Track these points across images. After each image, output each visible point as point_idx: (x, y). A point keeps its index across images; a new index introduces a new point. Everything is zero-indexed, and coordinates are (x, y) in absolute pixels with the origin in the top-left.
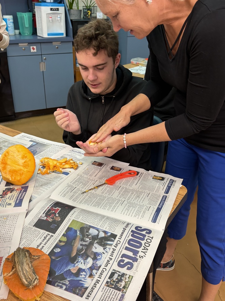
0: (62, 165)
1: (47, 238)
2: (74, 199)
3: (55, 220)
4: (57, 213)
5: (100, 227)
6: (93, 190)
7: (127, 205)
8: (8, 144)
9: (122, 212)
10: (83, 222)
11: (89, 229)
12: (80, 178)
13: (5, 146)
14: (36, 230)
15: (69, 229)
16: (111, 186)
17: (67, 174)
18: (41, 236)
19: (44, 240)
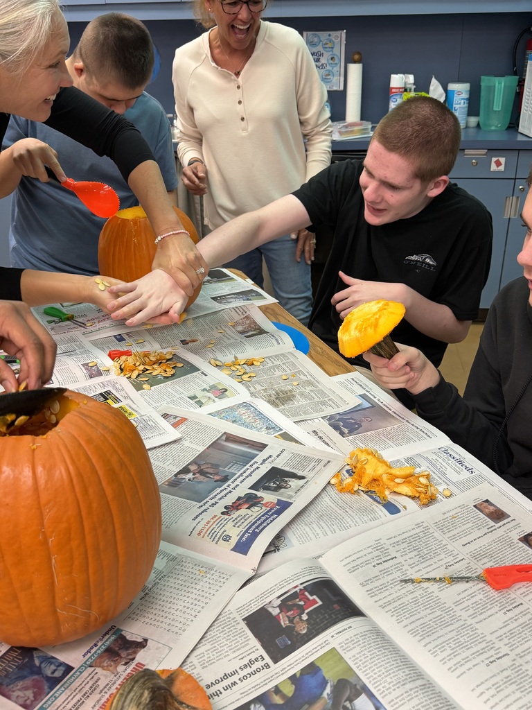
0: (393, 480)
1: (254, 667)
2: (371, 589)
3: (295, 627)
4: (306, 611)
5: (390, 703)
6: (437, 585)
7: (506, 673)
8: (311, 391)
9: (478, 686)
10: (354, 668)
11: (358, 695)
12: (422, 535)
13: (302, 394)
14: (244, 631)
15: (312, 669)
16: (493, 593)
17: (392, 509)
18: (245, 654)
19: (246, 666)
